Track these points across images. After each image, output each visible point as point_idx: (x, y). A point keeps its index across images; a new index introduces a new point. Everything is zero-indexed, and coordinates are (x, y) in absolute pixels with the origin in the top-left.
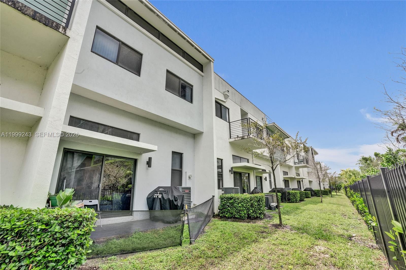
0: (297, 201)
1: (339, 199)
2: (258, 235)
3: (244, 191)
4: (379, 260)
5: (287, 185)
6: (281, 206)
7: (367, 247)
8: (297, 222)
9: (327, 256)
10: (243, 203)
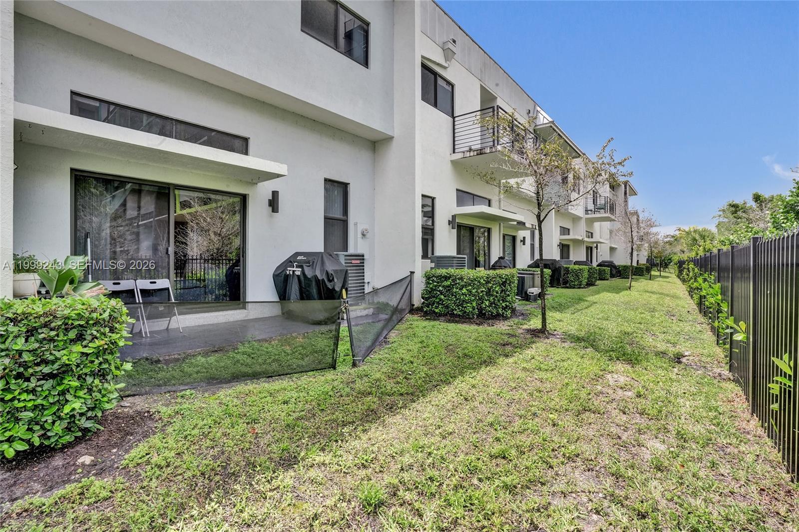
0: (581, 285)
1: (665, 284)
2: (496, 351)
3: (477, 264)
4: (732, 403)
5: (565, 255)
6: (549, 294)
7: (709, 375)
8: (576, 326)
9: (629, 394)
10: (470, 287)
